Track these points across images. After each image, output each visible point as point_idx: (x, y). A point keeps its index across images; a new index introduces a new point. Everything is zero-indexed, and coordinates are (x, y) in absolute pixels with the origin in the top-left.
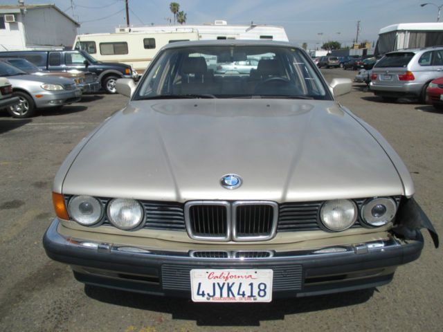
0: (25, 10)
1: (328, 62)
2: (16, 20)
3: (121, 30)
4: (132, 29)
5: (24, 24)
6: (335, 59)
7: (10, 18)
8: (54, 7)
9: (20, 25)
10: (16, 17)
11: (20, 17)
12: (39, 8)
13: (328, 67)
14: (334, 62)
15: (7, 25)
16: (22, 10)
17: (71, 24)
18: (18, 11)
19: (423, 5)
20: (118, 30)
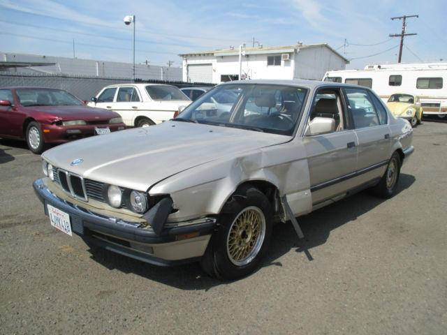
0: (298, 50)
2: (290, 58)
3: (369, 67)
4: (382, 66)
5: (296, 61)
7: (286, 57)
8: (326, 46)
9: (292, 62)
10: (290, 55)
11: (293, 56)
12: (312, 47)
15: (282, 62)
16: (296, 50)
17: (340, 61)
18: (292, 50)
20: (367, 68)
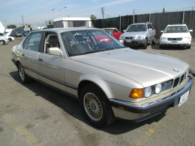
1: (17, 34)
6: (20, 33)
13: (17, 37)
14: (19, 34)
19: (53, 10)
